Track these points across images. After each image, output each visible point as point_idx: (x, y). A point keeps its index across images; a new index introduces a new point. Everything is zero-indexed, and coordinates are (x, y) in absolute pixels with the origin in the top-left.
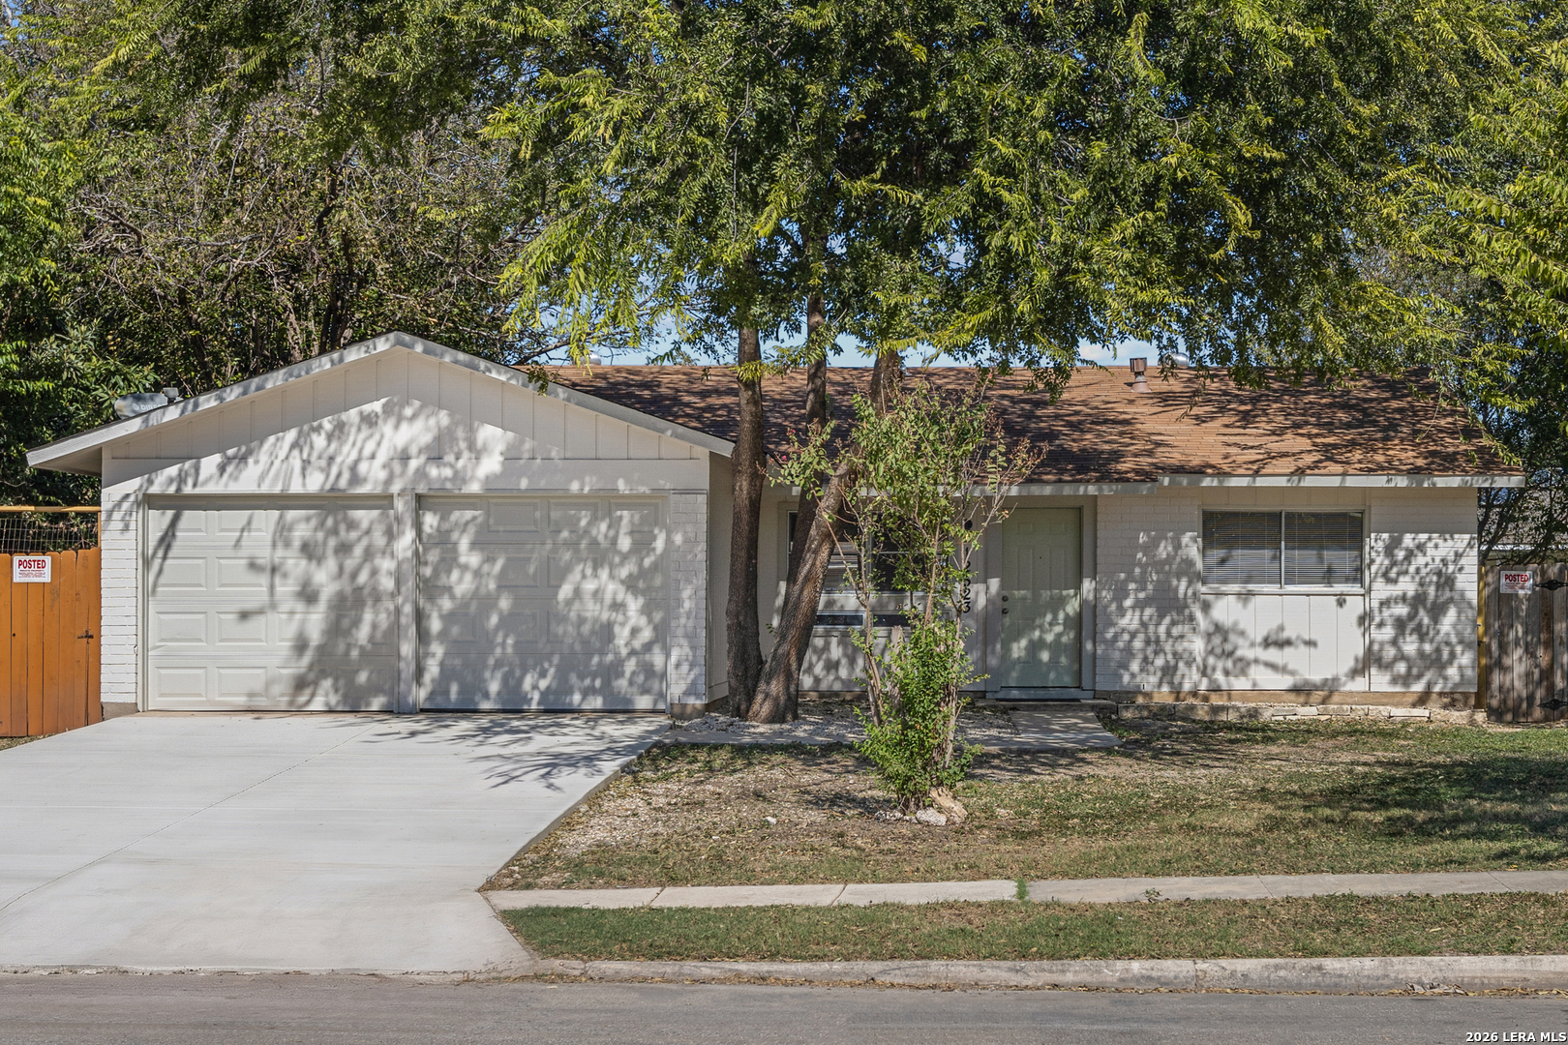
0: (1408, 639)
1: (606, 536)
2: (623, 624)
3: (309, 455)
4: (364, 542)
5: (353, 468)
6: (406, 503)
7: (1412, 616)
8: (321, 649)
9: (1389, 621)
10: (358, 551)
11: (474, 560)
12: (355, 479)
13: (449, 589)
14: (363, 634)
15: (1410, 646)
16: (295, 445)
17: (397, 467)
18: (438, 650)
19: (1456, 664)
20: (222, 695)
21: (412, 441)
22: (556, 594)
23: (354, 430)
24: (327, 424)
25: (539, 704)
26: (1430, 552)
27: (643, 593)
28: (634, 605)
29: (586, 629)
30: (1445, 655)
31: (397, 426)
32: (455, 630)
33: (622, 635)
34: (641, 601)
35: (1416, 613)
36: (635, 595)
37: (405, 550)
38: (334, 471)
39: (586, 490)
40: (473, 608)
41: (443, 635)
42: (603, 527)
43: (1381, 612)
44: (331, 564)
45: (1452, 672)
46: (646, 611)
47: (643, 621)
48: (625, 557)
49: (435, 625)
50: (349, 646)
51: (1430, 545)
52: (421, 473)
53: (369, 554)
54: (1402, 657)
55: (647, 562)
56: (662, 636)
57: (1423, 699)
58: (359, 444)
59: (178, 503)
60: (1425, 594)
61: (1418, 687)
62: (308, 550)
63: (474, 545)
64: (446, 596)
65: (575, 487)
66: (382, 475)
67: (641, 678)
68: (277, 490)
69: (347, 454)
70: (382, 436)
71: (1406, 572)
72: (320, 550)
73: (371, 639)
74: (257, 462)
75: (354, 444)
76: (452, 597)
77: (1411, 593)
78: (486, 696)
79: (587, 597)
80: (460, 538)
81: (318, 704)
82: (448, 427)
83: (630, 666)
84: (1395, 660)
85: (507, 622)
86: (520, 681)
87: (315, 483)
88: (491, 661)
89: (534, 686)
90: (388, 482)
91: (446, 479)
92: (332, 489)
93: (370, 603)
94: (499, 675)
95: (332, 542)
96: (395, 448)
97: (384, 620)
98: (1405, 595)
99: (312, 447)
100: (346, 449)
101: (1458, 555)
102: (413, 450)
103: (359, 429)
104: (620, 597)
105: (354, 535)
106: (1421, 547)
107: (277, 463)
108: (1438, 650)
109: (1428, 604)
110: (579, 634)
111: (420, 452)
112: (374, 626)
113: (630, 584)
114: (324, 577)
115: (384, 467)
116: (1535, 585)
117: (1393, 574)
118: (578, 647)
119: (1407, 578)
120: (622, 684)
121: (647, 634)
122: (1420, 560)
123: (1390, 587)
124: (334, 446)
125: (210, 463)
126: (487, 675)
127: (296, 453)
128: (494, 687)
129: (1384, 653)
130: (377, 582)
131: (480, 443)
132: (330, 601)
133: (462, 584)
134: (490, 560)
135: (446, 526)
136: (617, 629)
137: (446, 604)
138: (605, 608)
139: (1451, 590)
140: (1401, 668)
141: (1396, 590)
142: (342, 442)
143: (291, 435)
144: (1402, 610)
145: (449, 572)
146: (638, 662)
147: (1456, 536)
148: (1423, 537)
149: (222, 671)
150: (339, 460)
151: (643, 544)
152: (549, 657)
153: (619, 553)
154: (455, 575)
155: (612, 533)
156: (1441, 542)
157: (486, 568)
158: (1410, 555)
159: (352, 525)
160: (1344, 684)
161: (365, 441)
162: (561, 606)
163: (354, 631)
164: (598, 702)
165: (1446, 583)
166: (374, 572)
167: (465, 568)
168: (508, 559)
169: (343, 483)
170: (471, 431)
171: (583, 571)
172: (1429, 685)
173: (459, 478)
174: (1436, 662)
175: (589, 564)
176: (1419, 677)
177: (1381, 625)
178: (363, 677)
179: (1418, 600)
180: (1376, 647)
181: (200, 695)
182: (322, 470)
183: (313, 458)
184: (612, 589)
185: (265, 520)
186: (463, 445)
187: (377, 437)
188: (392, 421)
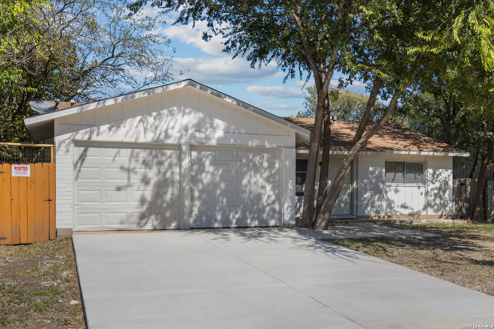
0: (437, 199)
1: (259, 162)
2: (265, 194)
3: (147, 125)
4: (169, 160)
5: (166, 131)
6: (186, 147)
7: (438, 193)
8: (151, 203)
9: (433, 195)
10: (166, 164)
11: (211, 169)
12: (167, 136)
13: (201, 181)
14: (168, 197)
15: (438, 201)
16: (141, 121)
17: (184, 133)
18: (197, 203)
19: (448, 207)
20: (108, 224)
21: (189, 122)
22: (241, 183)
23: (165, 117)
24: (154, 114)
25: (235, 224)
26: (442, 174)
27: (272, 183)
28: (268, 187)
29: (252, 196)
30: (446, 204)
31: (183, 116)
32: (204, 196)
33: (265, 198)
34: (271, 185)
35: (440, 192)
36: (269, 184)
37: (186, 165)
38: (158, 132)
39: (254, 144)
40: (211, 187)
41: (200, 198)
42: (258, 158)
43: (431, 192)
44: (155, 169)
45: (448, 208)
46: (273, 189)
47: (272, 193)
48: (266, 169)
49: (196, 194)
50: (162, 203)
51: (442, 173)
52: (193, 136)
53: (171, 165)
54: (436, 204)
55: (273, 172)
56: (279, 198)
57: (441, 217)
58: (167, 122)
59: (87, 144)
60: (442, 187)
61: (440, 213)
62: (145, 163)
63: (211, 164)
64: (200, 182)
65: (250, 144)
66: (178, 135)
67: (271, 214)
68: (133, 140)
69: (163, 127)
70: (177, 120)
71: (437, 181)
72: (151, 163)
73: (171, 199)
74: (125, 127)
75: (165, 122)
76: (203, 183)
77: (438, 187)
78: (216, 221)
79: (253, 184)
80: (205, 161)
81: (149, 226)
82: (203, 118)
83: (268, 209)
84: (434, 205)
85: (223, 193)
86: (228, 215)
87: (149, 137)
88: (218, 208)
89: (234, 218)
90: (180, 138)
91: (203, 138)
92: (156, 141)
93: (170, 185)
94: (220, 213)
95: (156, 160)
96: (182, 125)
97: (176, 192)
98: (437, 187)
99: (148, 123)
100: (162, 124)
101: (449, 176)
102: (190, 126)
103: (168, 116)
104: (264, 184)
105: (164, 158)
106: (440, 173)
107: (133, 129)
108: (444, 203)
109: (442, 189)
110: (249, 197)
111: (192, 127)
112: (173, 194)
113: (267, 180)
114: (153, 174)
115: (178, 132)
116: (458, 184)
117: (434, 181)
118: (249, 203)
119: (437, 182)
120: (265, 216)
121: (273, 198)
122: (440, 177)
123: (433, 185)
124: (157, 122)
125: (104, 128)
126: (216, 213)
127: (141, 124)
128: (219, 217)
129: (432, 204)
130: (173, 177)
131: (215, 125)
132: (155, 183)
133: (206, 178)
134: (217, 169)
135: (200, 156)
136: (263, 196)
137: (200, 186)
138: (259, 188)
139: (447, 185)
140: (436, 207)
141: (434, 186)
142: (160, 120)
143: (139, 118)
144: (436, 191)
145: (201, 174)
146: (270, 208)
147: (448, 170)
148: (441, 170)
149: (108, 214)
150: (159, 128)
151: (271, 165)
152: (239, 206)
153: (263, 168)
154: (204, 175)
155: (261, 161)
156: (445, 172)
157: (216, 172)
158: (438, 176)
159: (163, 154)
160: (422, 213)
161: (170, 121)
162: (243, 188)
163: (164, 196)
164: (256, 223)
165: (446, 183)
166: (173, 173)
167: (208, 172)
168: (224, 171)
169: (162, 137)
170: (212, 120)
171: (251, 175)
172: (442, 212)
173: (207, 138)
174: (444, 206)
175: (253, 172)
176: (440, 210)
177: (431, 196)
178: (168, 214)
179: (440, 189)
180: (430, 202)
181: (98, 224)
182: (153, 132)
183: (148, 127)
184: (261, 181)
185: (126, 153)
186: (208, 125)
187: (174, 120)
188: (181, 114)
